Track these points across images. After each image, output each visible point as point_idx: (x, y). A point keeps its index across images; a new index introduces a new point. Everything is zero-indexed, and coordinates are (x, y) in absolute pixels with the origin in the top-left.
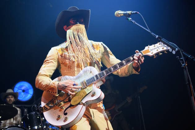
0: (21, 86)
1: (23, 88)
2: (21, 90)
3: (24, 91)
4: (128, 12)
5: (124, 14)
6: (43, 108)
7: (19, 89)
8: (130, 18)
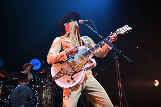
0: (34, 62)
1: (35, 63)
2: (34, 63)
3: (35, 64)
4: (86, 21)
5: (84, 22)
6: (54, 78)
7: (33, 63)
8: (87, 25)
